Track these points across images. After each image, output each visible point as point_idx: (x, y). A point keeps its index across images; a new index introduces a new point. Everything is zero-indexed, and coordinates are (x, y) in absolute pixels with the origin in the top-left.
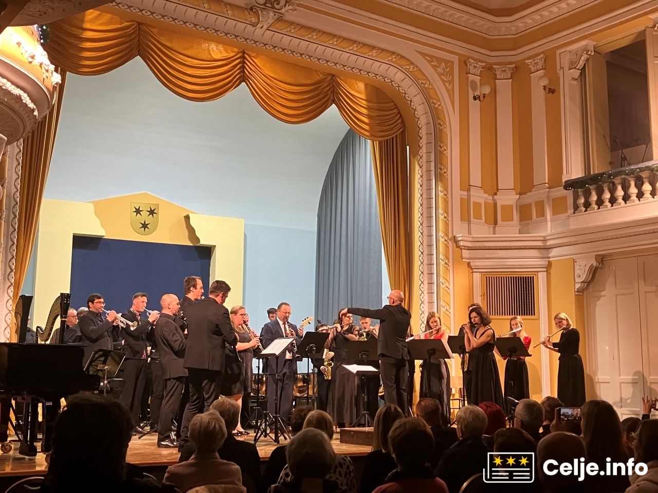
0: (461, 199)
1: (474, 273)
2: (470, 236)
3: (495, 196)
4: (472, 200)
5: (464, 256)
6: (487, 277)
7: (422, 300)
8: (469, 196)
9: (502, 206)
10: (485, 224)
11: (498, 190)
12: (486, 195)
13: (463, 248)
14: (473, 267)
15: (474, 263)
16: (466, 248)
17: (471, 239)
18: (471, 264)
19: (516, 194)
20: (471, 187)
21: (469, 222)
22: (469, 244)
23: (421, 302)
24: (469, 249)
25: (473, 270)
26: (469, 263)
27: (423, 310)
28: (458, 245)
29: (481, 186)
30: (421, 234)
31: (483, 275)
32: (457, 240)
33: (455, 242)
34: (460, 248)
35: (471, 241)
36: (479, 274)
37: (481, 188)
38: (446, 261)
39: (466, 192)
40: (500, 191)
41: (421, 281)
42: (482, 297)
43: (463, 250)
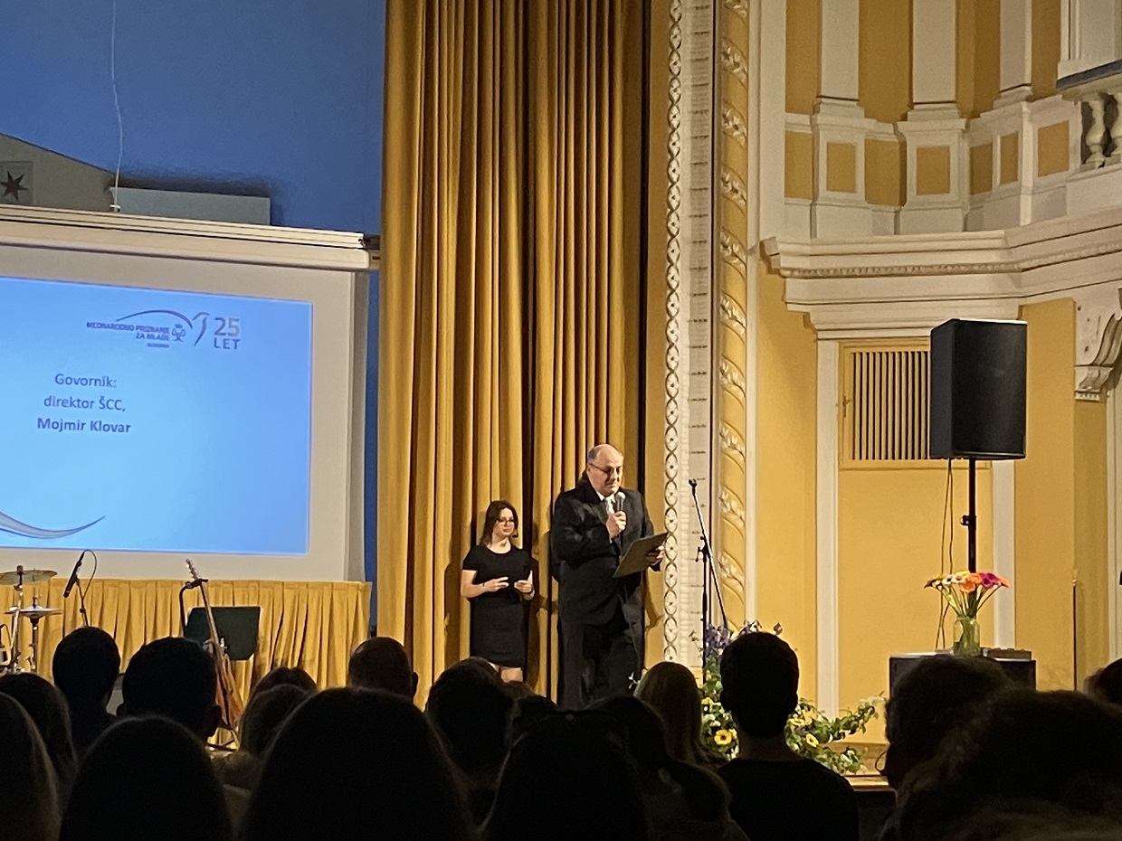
0: (790, 138)
1: (819, 342)
2: (812, 240)
3: (901, 125)
4: (824, 137)
5: (789, 296)
6: (855, 354)
7: (672, 419)
8: (813, 125)
9: (920, 150)
10: (866, 205)
11: (912, 105)
12: (870, 124)
13: (788, 273)
14: (817, 327)
15: (818, 316)
16: (796, 273)
17: (808, 250)
18: (812, 319)
19: (962, 117)
20: (823, 100)
21: (815, 198)
22: (806, 264)
23: (667, 425)
24: (808, 275)
25: (819, 333)
26: (806, 316)
27: (672, 445)
28: (773, 267)
29: (856, 97)
30: (673, 237)
31: (845, 347)
32: (768, 253)
33: (765, 257)
34: (780, 274)
35: (810, 253)
36: (834, 345)
37: (855, 103)
38: (736, 313)
39: (808, 116)
40: (916, 107)
41: (669, 369)
42: (839, 409)
43: (788, 280)
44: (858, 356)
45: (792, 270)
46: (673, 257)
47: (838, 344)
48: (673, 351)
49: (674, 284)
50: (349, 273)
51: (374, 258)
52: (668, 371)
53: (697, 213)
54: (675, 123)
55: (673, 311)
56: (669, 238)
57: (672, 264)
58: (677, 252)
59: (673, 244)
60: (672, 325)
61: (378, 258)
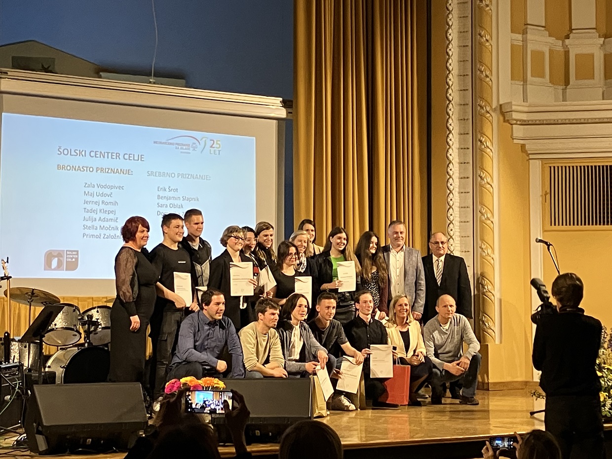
0: (512, 46)
1: (530, 161)
2: (525, 104)
3: (566, 40)
4: (530, 47)
5: (515, 135)
6: (550, 167)
7: (451, 203)
8: (525, 41)
9: (576, 55)
10: (551, 85)
11: (571, 30)
12: (552, 40)
13: (515, 122)
14: (529, 152)
15: (530, 146)
16: (518, 123)
17: (526, 109)
18: (527, 147)
19: (600, 37)
20: (529, 26)
21: (525, 81)
22: (524, 117)
23: (449, 207)
24: (524, 123)
25: (530, 155)
26: (523, 146)
27: (451, 218)
28: (506, 119)
29: (544, 25)
30: (450, 101)
31: (545, 163)
32: (504, 110)
33: (503, 114)
34: (509, 123)
35: (527, 111)
36: (539, 163)
37: (543, 29)
38: (489, 144)
39: (521, 35)
40: (574, 31)
41: (449, 175)
42: (542, 198)
43: (514, 126)
44: (552, 168)
45: (517, 120)
46: (451, 113)
47: (541, 162)
48: (451, 165)
49: (451, 128)
50: (275, 121)
51: (289, 113)
52: (448, 177)
53: (463, 88)
54: (450, 38)
55: (451, 143)
56: (448, 102)
57: (450, 117)
58: (452, 110)
59: (450, 106)
60: (450, 151)
61: (291, 113)
